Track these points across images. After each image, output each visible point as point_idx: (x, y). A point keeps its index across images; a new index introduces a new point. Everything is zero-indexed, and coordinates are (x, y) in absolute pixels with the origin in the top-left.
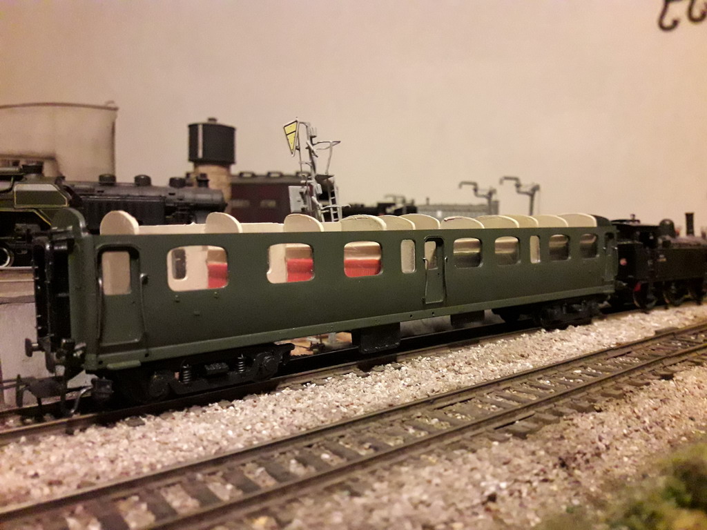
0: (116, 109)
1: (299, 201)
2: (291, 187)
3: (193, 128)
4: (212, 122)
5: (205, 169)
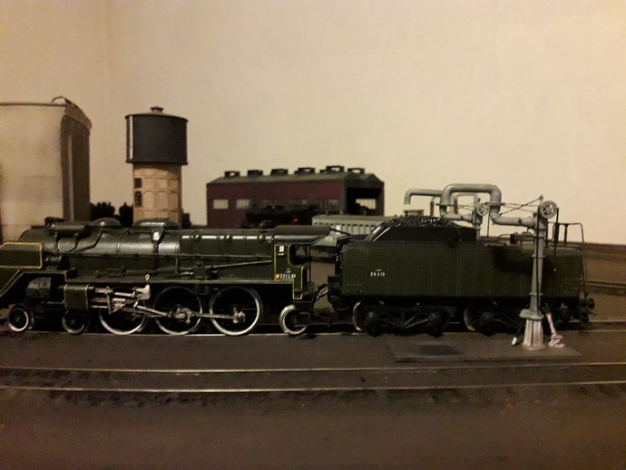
0: (63, 105)
4: (156, 112)
5: (140, 173)
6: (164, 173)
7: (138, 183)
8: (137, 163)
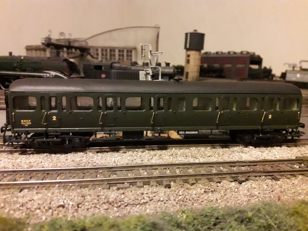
0: (159, 28)
1: (144, 78)
2: (140, 72)
3: (187, 34)
5: (190, 53)
6: (197, 53)
7: (188, 56)
8: (187, 49)
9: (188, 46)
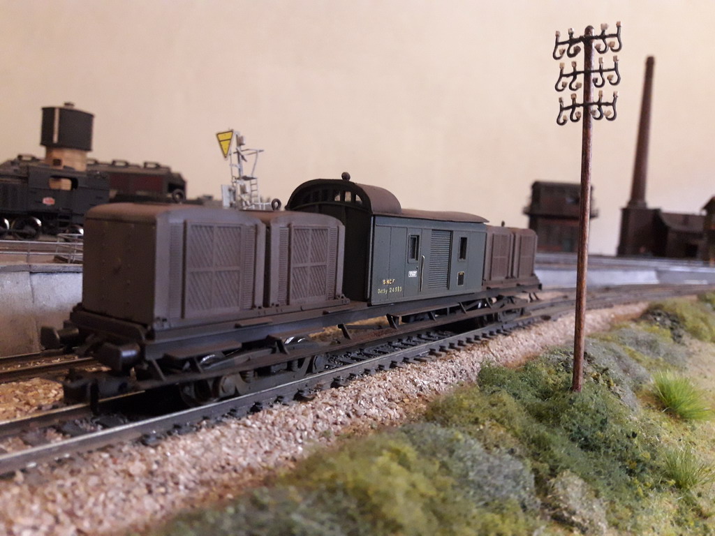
1: (229, 198)
4: (69, 107)
5: (59, 155)
7: (56, 162)
8: (52, 147)
9: (55, 139)
